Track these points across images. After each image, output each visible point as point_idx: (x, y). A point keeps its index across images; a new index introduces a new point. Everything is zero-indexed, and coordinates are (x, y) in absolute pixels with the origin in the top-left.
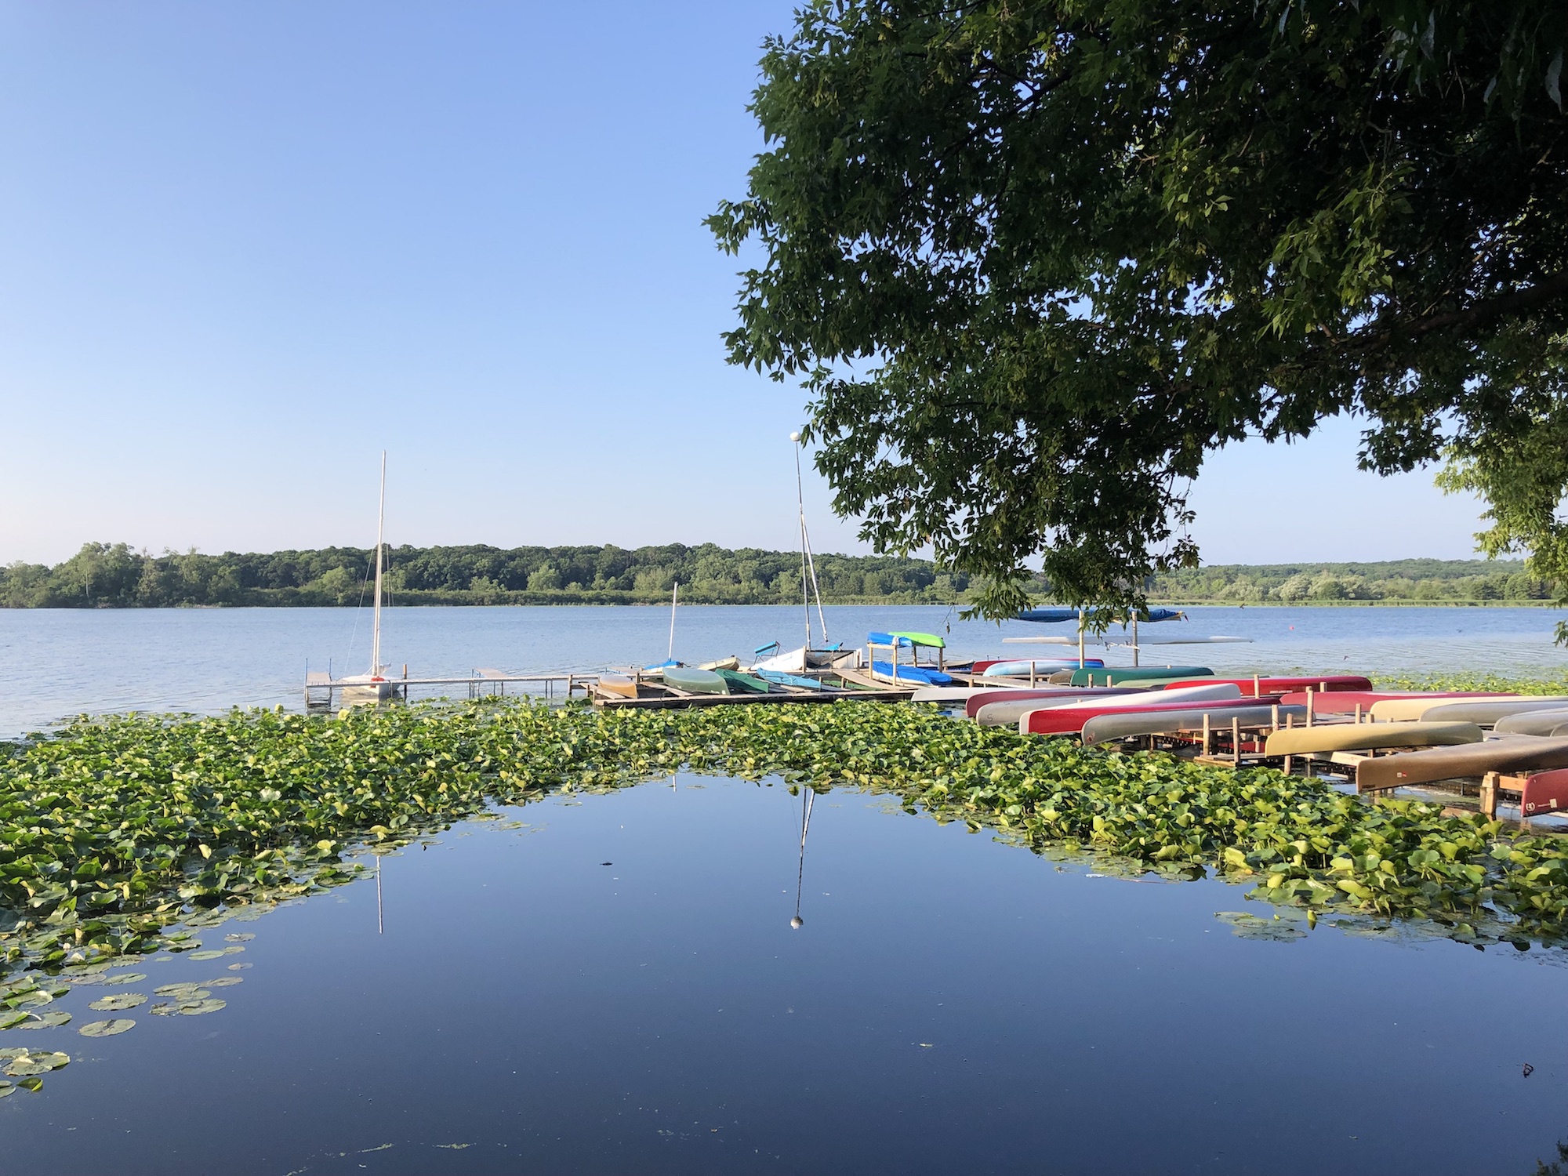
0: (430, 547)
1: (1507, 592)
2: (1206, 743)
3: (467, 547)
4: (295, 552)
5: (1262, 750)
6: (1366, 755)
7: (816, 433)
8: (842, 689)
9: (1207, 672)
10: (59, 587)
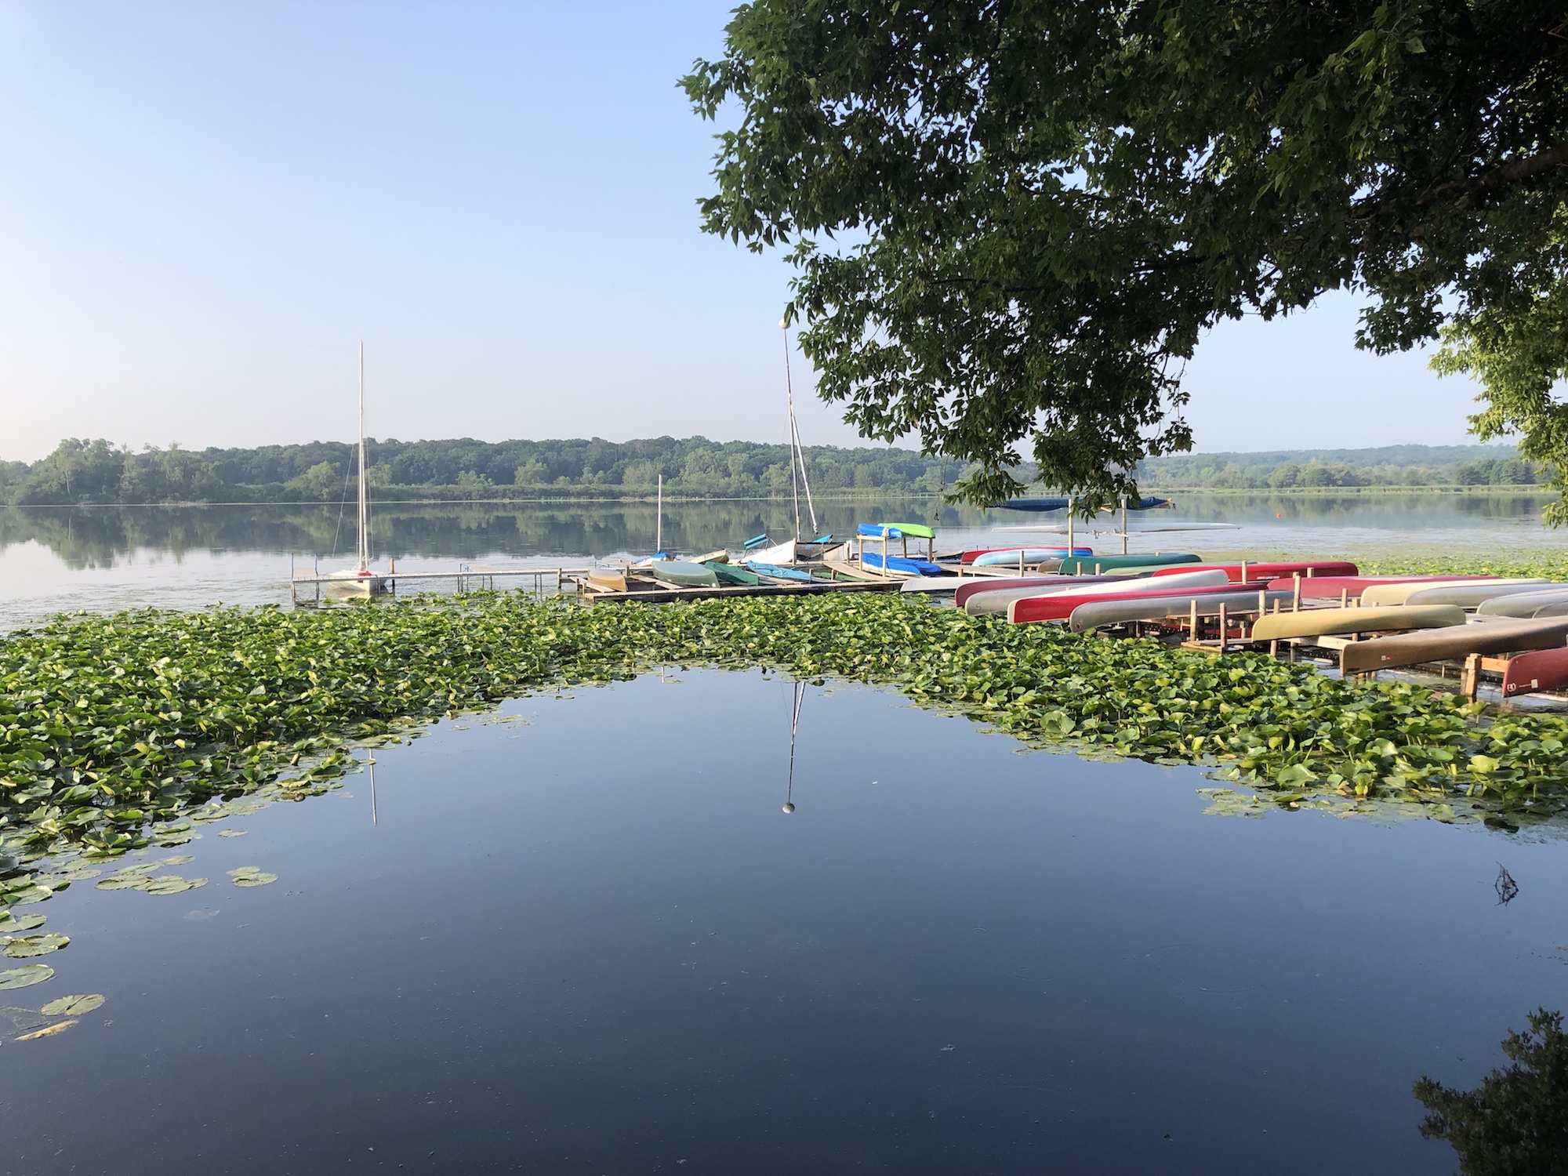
0: (415, 440)
1: (1492, 478)
2: (1193, 630)
3: (453, 441)
4: (278, 447)
5: (1248, 635)
6: (1351, 639)
7: (800, 311)
8: (832, 581)
9: (1195, 559)
10: (39, 484)
